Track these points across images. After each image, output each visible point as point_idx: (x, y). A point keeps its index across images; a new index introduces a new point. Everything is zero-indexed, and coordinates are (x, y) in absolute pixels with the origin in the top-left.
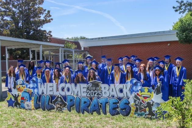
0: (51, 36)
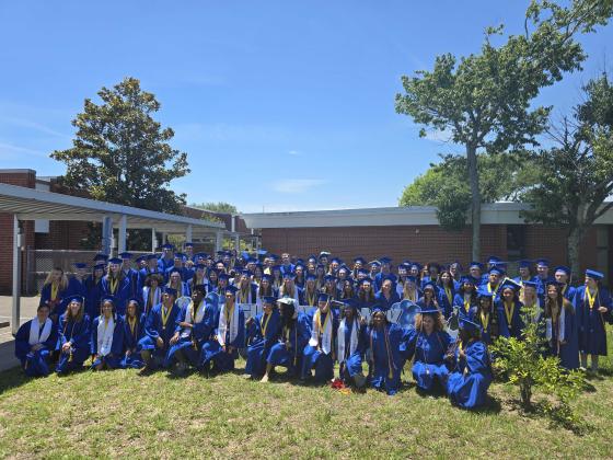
0: (185, 203)
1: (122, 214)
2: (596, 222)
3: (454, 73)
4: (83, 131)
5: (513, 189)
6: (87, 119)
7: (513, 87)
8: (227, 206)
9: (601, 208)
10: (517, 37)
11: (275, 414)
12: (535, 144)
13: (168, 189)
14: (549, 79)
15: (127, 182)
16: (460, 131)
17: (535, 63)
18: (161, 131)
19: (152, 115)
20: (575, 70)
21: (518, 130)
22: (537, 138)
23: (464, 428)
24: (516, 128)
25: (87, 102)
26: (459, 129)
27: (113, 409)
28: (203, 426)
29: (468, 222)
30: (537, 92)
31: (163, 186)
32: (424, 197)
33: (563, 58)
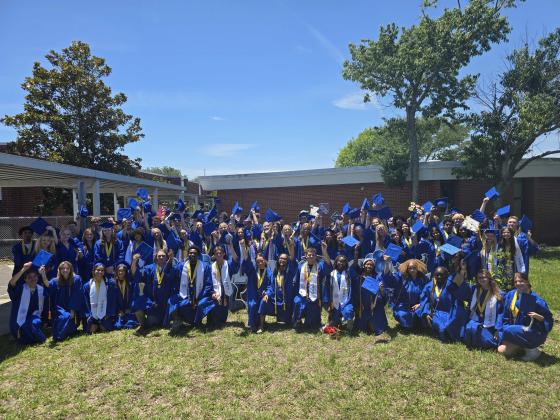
0: (140, 167)
1: (95, 179)
2: (516, 176)
3: (396, 42)
4: (33, 96)
5: (432, 150)
6: (37, 83)
7: (448, 56)
8: (172, 170)
9: (520, 164)
10: (451, 10)
11: (282, 362)
12: (466, 108)
13: (123, 153)
14: (478, 49)
15: (81, 147)
16: (401, 97)
17: (468, 35)
18: (112, 95)
19: (104, 79)
20: (502, 41)
21: (450, 96)
22: (467, 103)
23: (454, 360)
24: (447, 94)
25: (37, 65)
26: (399, 94)
27: (124, 370)
28: (219, 379)
29: (408, 179)
30: (468, 61)
31: (118, 151)
32: (357, 159)
33: (491, 30)
